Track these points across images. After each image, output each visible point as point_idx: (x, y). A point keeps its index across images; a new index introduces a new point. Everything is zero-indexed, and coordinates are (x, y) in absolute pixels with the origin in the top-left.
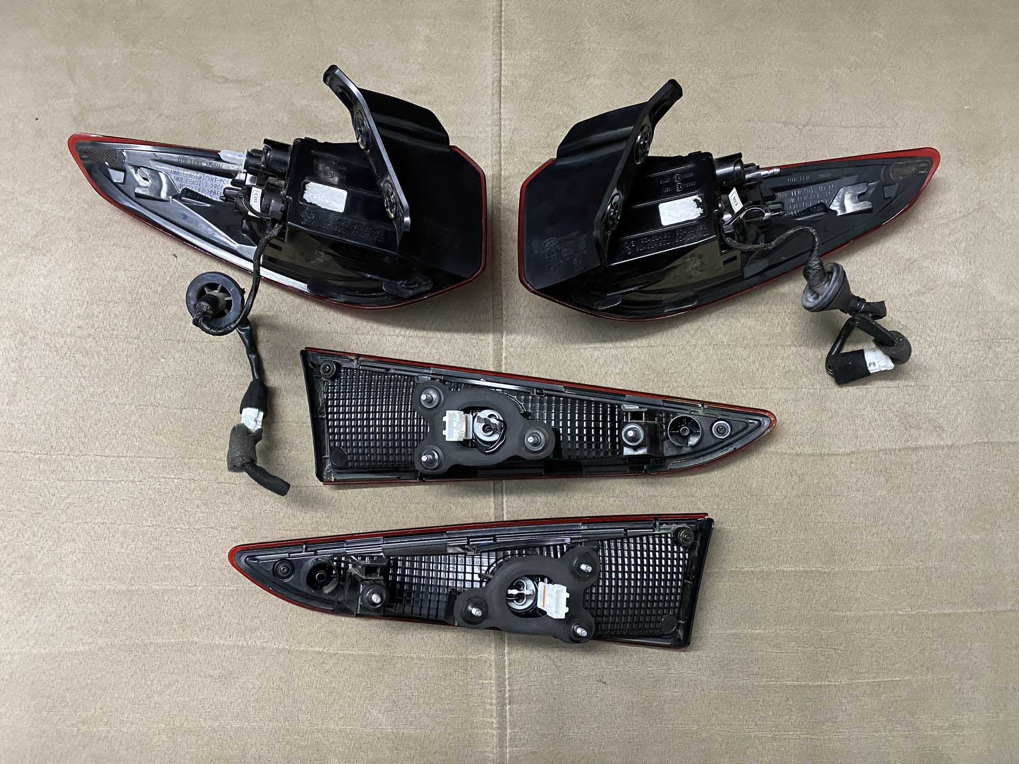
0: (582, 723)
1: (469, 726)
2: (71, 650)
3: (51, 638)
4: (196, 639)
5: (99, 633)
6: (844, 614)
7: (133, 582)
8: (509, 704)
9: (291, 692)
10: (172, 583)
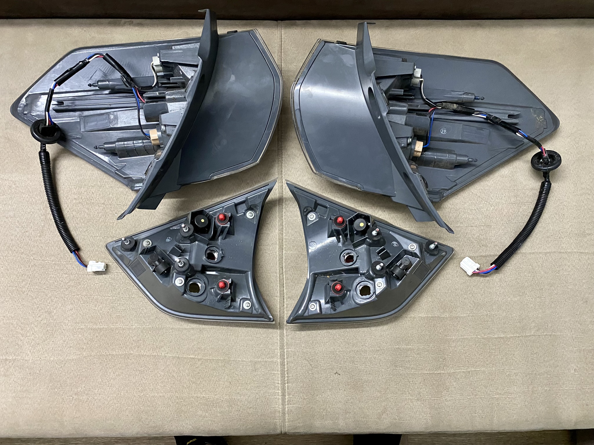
0: (323, 392)
1: (267, 394)
2: (70, 358)
3: (60, 352)
4: (132, 352)
5: (84, 350)
6: (451, 338)
7: (101, 324)
8: (287, 383)
9: (179, 378)
10: (121, 325)
